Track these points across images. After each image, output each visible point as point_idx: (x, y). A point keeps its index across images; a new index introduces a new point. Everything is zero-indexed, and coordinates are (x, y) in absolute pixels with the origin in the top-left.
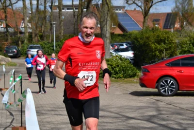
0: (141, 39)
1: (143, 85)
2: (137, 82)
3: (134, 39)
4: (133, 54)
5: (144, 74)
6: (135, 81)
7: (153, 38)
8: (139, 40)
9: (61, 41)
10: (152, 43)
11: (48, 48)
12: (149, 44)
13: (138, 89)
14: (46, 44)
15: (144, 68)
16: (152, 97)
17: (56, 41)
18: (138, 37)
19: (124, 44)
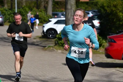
0: (108, 7)
1: (108, 56)
2: (102, 53)
3: (101, 7)
4: (99, 23)
5: (111, 45)
6: (101, 51)
7: (121, 6)
8: (106, 8)
9: (23, 8)
10: (120, 11)
11: (9, 15)
12: (116, 13)
13: (104, 60)
14: (7, 11)
15: (110, 38)
16: (118, 69)
17: (18, 8)
18: (105, 5)
19: (90, 13)
